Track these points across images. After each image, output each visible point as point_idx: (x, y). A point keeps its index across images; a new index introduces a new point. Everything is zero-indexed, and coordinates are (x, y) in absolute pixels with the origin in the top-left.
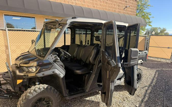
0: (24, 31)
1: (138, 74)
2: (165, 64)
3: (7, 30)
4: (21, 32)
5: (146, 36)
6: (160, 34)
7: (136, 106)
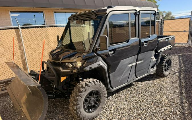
0: (38, 27)
1: (168, 60)
2: (183, 48)
3: (20, 28)
4: (34, 29)
5: (159, 21)
6: (166, 18)
7: (175, 91)
